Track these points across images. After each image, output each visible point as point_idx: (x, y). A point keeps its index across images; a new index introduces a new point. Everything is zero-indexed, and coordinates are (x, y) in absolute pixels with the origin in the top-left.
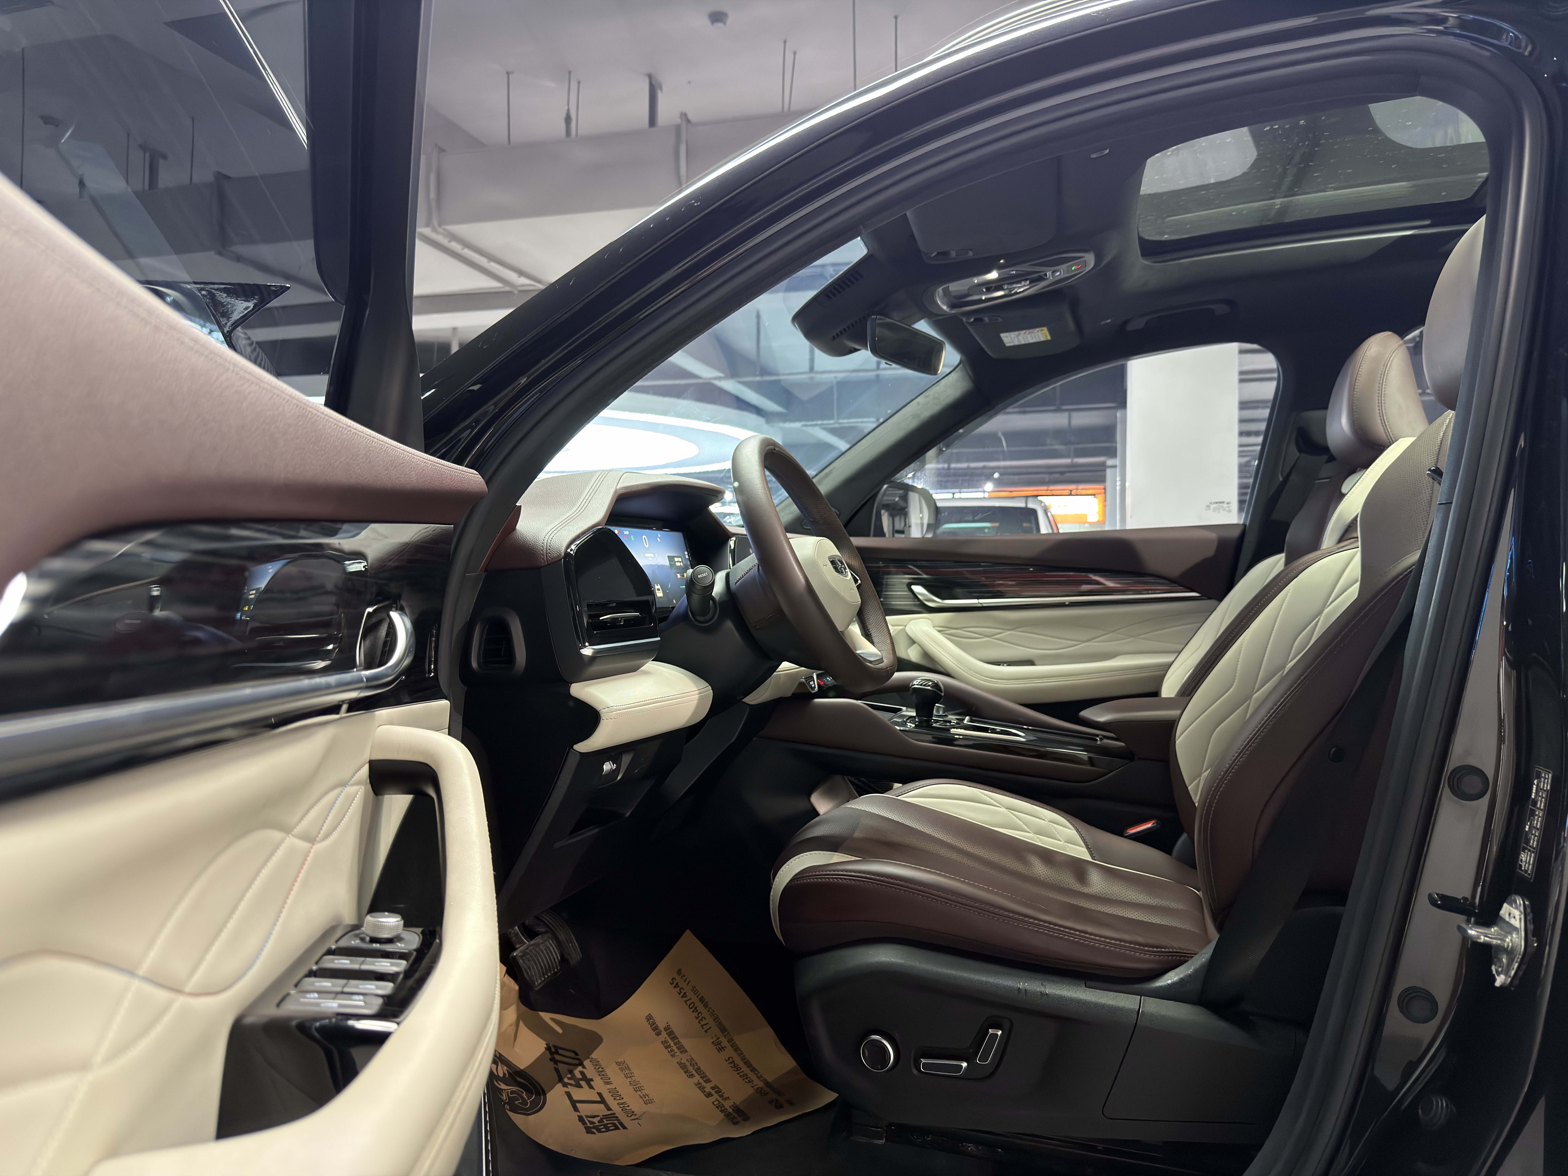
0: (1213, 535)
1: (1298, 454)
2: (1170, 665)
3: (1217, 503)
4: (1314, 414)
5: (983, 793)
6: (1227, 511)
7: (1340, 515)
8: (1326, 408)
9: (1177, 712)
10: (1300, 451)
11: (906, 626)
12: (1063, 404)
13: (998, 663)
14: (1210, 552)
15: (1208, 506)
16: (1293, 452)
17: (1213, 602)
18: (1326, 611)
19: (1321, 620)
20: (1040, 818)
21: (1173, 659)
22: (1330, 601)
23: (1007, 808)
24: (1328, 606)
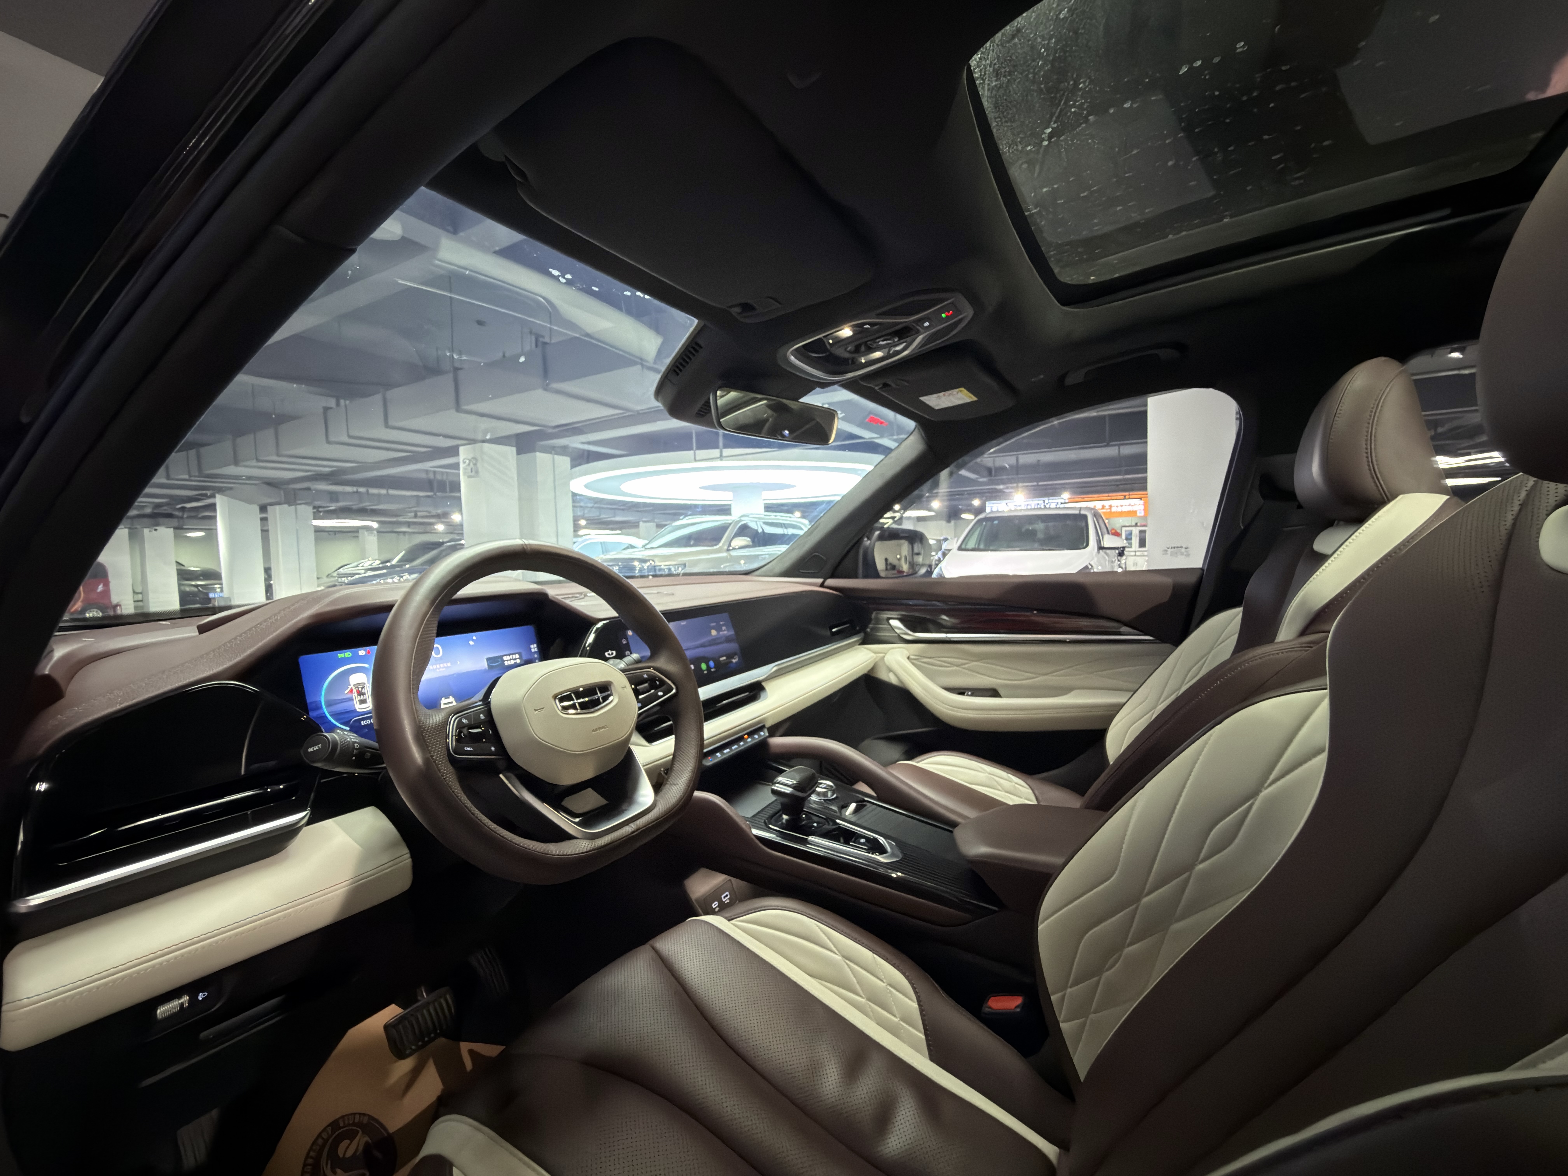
0: (1168, 580)
1: (1262, 501)
2: (1121, 706)
3: (1175, 548)
4: (1281, 459)
5: (822, 930)
6: (1186, 555)
7: (1303, 603)
8: (1296, 451)
9: (1059, 861)
10: (1264, 497)
11: (886, 654)
12: (1111, 442)
13: (961, 692)
14: (1165, 598)
15: (1165, 551)
16: (1257, 499)
17: (1167, 646)
18: (1265, 793)
19: (1255, 808)
20: (878, 978)
21: (1126, 700)
22: (1272, 777)
23: (844, 957)
24: (1270, 785)
